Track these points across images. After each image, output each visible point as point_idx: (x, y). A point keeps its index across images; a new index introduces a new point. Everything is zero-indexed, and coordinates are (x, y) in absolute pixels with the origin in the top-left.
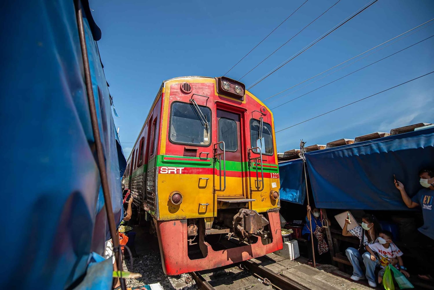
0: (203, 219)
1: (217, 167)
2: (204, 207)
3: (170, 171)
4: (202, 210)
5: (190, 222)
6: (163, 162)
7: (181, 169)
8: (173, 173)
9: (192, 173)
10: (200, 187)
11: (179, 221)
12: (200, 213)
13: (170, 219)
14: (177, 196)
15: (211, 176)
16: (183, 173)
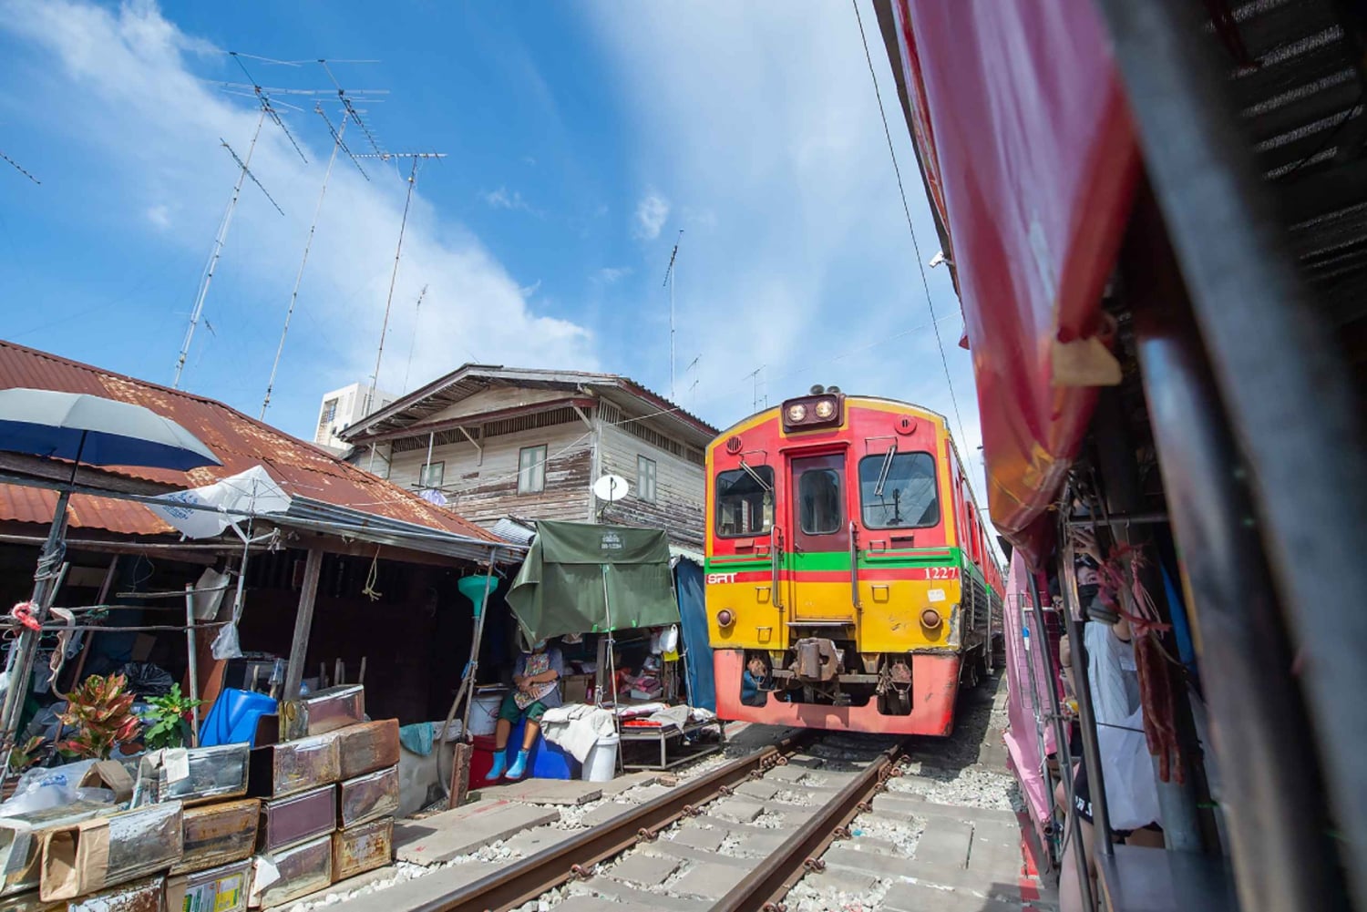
0: (767, 651)
1: (784, 568)
2: (767, 633)
3: (719, 579)
4: (765, 636)
5: (749, 655)
6: (711, 568)
7: (732, 575)
8: (722, 582)
9: (747, 580)
10: (759, 602)
11: (733, 651)
12: (761, 642)
13: (722, 647)
14: (725, 614)
15: (769, 584)
16: (736, 581)
